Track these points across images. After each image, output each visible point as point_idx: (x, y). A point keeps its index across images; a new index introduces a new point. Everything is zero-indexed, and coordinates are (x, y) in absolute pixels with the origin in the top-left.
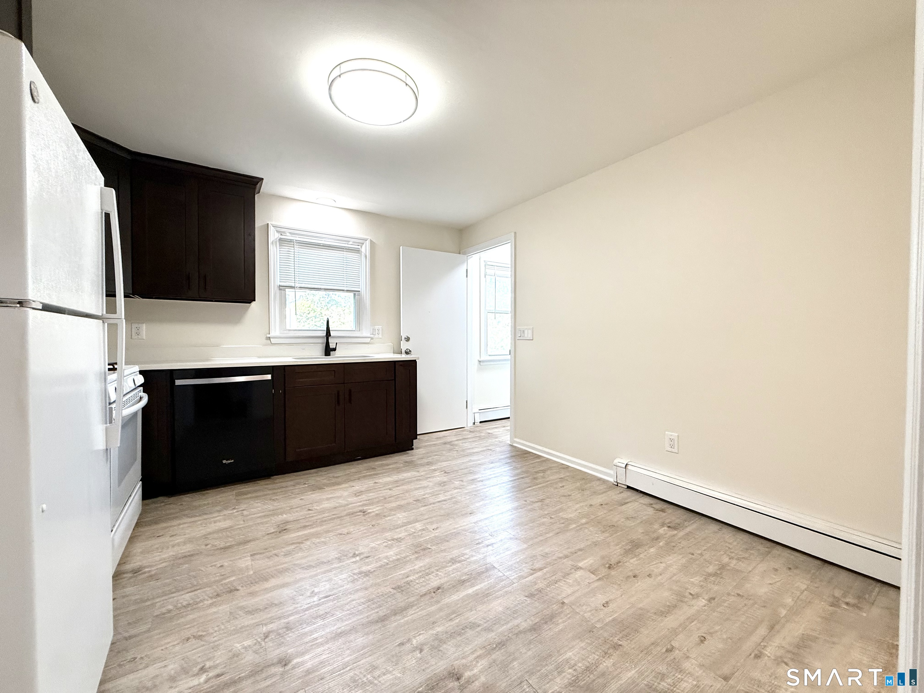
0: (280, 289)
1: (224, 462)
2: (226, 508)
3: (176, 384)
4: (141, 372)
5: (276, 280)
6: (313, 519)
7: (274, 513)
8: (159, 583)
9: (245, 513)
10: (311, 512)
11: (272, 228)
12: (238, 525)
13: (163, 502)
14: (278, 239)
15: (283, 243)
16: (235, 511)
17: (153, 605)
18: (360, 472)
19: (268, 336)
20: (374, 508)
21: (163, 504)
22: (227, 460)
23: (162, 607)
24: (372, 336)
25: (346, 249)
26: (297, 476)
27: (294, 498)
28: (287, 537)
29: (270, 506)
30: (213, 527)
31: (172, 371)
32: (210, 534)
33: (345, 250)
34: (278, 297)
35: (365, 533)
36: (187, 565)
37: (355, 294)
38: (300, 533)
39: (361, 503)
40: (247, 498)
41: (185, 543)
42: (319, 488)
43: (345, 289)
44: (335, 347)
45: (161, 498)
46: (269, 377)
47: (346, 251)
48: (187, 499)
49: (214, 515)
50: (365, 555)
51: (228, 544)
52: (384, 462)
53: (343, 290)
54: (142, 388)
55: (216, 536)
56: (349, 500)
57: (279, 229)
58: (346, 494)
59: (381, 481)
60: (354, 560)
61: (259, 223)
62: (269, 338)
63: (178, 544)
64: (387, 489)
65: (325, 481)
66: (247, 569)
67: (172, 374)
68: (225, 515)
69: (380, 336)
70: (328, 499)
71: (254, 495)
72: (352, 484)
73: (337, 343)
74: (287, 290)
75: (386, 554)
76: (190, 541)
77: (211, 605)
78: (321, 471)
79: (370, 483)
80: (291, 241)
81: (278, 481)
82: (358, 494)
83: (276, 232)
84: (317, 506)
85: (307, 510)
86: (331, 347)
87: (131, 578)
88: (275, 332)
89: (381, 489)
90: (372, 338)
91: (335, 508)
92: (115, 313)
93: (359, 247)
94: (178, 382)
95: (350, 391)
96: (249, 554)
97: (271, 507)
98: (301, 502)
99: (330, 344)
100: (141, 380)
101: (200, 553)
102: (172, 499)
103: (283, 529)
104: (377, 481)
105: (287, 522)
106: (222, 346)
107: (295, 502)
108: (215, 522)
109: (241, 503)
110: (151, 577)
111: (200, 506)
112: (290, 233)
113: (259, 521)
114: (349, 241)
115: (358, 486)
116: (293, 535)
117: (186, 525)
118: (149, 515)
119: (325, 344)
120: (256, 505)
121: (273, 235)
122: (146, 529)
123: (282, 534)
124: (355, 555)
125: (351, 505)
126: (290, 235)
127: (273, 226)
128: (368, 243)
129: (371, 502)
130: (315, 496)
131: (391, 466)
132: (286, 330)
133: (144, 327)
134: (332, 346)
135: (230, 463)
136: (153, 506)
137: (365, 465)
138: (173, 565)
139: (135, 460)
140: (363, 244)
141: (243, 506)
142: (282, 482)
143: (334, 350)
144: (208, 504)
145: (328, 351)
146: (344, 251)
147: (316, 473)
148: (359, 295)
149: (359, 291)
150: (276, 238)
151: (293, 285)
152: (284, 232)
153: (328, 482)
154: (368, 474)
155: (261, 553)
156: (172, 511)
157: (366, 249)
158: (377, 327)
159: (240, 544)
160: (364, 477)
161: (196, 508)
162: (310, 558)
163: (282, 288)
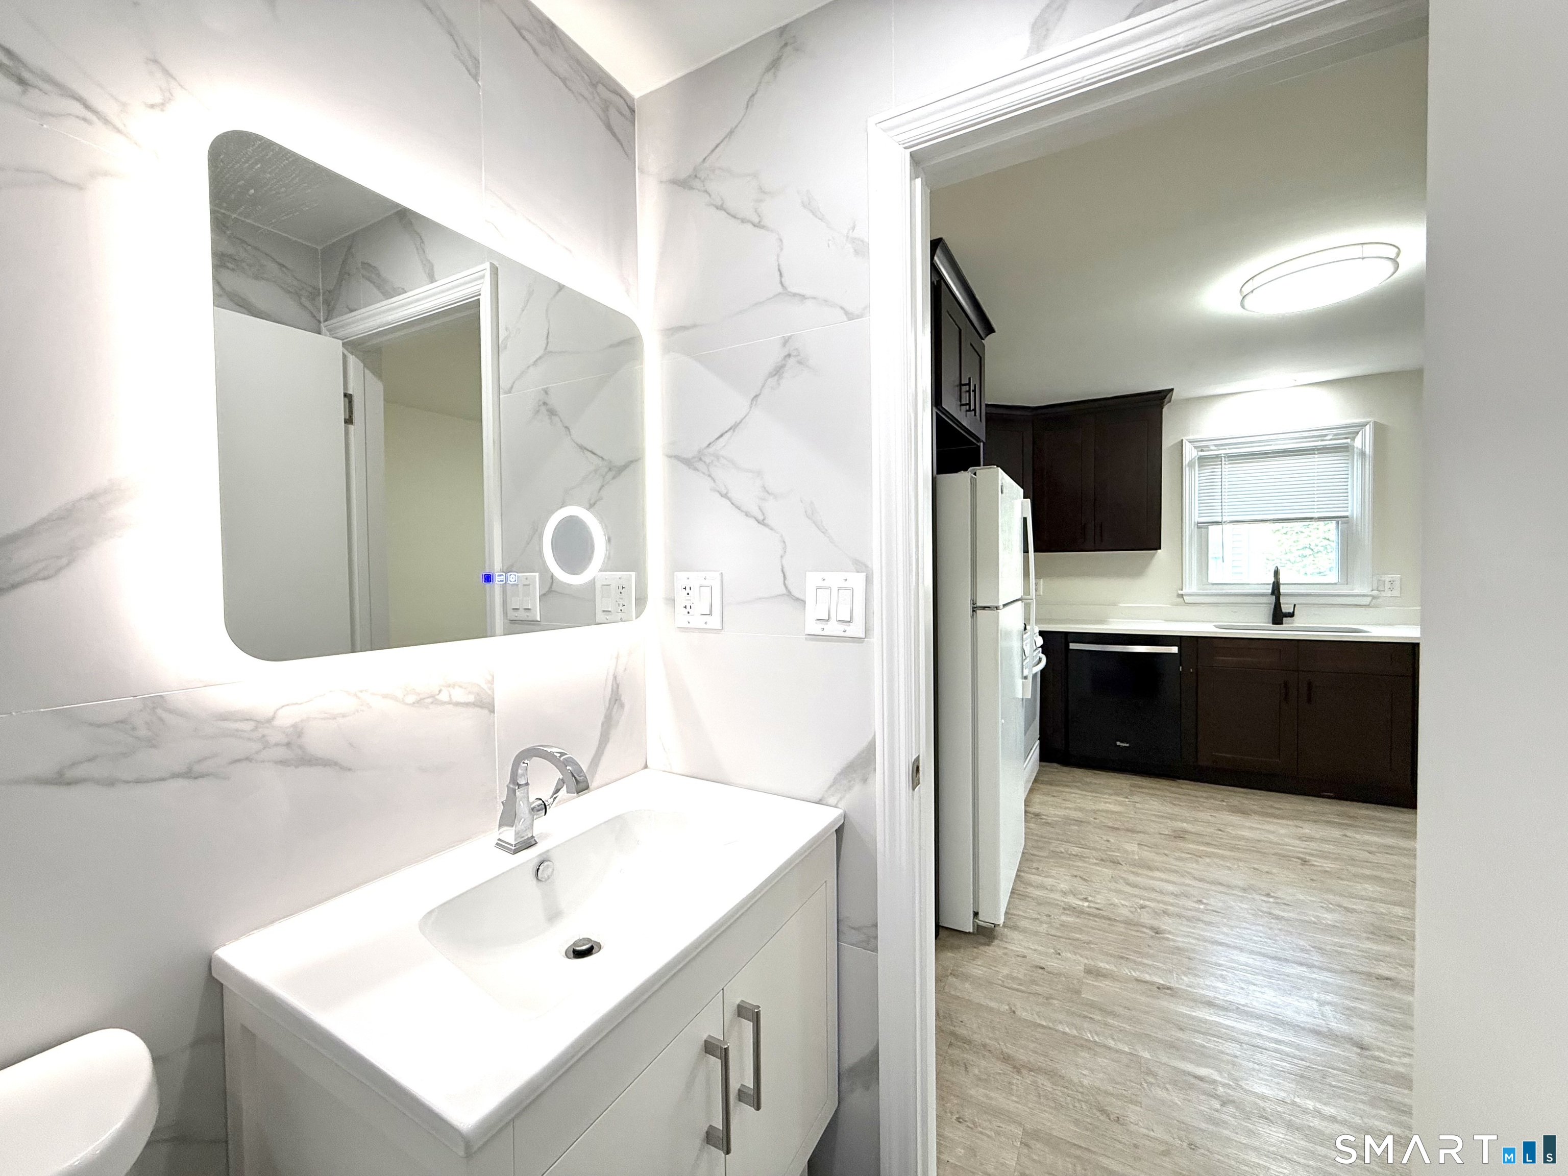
0: (1199, 528)
1: (1118, 743)
2: (1118, 795)
3: (1071, 647)
4: (1042, 633)
5: (1194, 513)
6: (1222, 840)
7: (1172, 817)
8: (1053, 830)
9: (1138, 805)
10: (1220, 832)
11: (1188, 444)
12: (1129, 814)
13: (1057, 768)
14: (1196, 458)
15: (1205, 462)
16: (1127, 800)
17: (1050, 843)
18: (1324, 814)
19: (1180, 592)
20: (1326, 863)
21: (1056, 770)
22: (1122, 742)
23: (1056, 847)
24: (1375, 593)
25: (1318, 449)
26: (1213, 788)
27: (1202, 811)
28: (1182, 844)
29: (1168, 809)
30: (1102, 806)
31: (1066, 634)
32: (1098, 810)
33: (1316, 452)
34: (1196, 538)
35: (1295, 882)
36: (1077, 827)
37: (1338, 523)
38: (1202, 848)
39: (1305, 850)
40: (1143, 793)
41: (1075, 810)
42: (1244, 812)
43: (1316, 515)
44: (1291, 611)
45: (1055, 765)
46: (1174, 650)
47: (1318, 454)
48: (1079, 773)
49: (1105, 796)
50: (1285, 902)
51: (1116, 826)
52: (1378, 814)
53: (1311, 518)
54: (1040, 649)
55: (1104, 814)
56: (1286, 840)
57: (1197, 444)
58: (1283, 831)
59: (1358, 836)
60: (1265, 899)
61: (1168, 442)
62: (1182, 596)
63: (1069, 808)
64: (1364, 850)
65: (1255, 807)
66: (1133, 852)
67: (1068, 637)
68: (1116, 800)
69: (1396, 593)
70: (1251, 828)
71: (1151, 791)
72: (1300, 823)
73: (1295, 605)
74: (1209, 527)
75: (1319, 914)
76: (1081, 810)
77: (1095, 864)
78: (1254, 794)
79: (1336, 833)
80: (1218, 457)
81: (1184, 786)
82: (1305, 839)
83: (1193, 448)
84: (1232, 830)
85: (1216, 828)
86: (1284, 611)
87: (1033, 818)
88: (1191, 587)
89: (1352, 846)
90: (1374, 597)
91: (1259, 841)
92: (1029, 595)
93: (1349, 440)
94: (1073, 646)
95: (1310, 685)
96: (1137, 843)
97: (1170, 811)
98: (1210, 818)
99: (1282, 606)
100: (1040, 641)
101: (1089, 823)
102: (1066, 769)
103: (1179, 835)
104: (1349, 834)
105: (1186, 832)
106: (1121, 605)
107: (1205, 815)
108: (1106, 803)
109: (1135, 794)
110: (1048, 824)
111: (1090, 783)
112: (1216, 445)
113: (1153, 818)
114: (1326, 435)
115: (1308, 829)
116: (1191, 846)
117: (1077, 796)
118: (1047, 776)
119: (1273, 606)
120: (1151, 802)
121: (1189, 453)
122: (1041, 786)
123: (1176, 840)
124: (1268, 895)
125: (1288, 847)
126: (1215, 448)
127: (1190, 442)
128: (1368, 430)
129: (1324, 856)
130: (1235, 819)
131: (1390, 825)
132: (1209, 584)
133: (1042, 584)
134: (1286, 608)
135: (1125, 746)
136: (1048, 769)
137: (1339, 808)
138: (1065, 822)
139: (1035, 718)
140: (1357, 433)
141: (1136, 799)
142: (1191, 790)
143: (1291, 615)
144: (1100, 784)
145: (1278, 616)
146: (1315, 454)
147: (1245, 793)
148: (1347, 523)
149: (1347, 517)
150: (1193, 457)
151: (1219, 519)
152: (1207, 446)
153: (1260, 810)
154: (1336, 820)
155: (1149, 847)
156: (1065, 779)
157: (1364, 441)
158: (1387, 578)
159: (1128, 830)
160: (1328, 822)
161: (1088, 784)
162: (1206, 874)
163: (1202, 527)
